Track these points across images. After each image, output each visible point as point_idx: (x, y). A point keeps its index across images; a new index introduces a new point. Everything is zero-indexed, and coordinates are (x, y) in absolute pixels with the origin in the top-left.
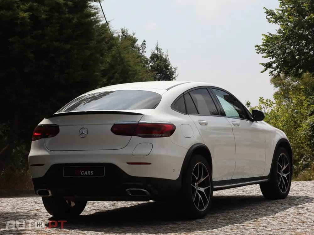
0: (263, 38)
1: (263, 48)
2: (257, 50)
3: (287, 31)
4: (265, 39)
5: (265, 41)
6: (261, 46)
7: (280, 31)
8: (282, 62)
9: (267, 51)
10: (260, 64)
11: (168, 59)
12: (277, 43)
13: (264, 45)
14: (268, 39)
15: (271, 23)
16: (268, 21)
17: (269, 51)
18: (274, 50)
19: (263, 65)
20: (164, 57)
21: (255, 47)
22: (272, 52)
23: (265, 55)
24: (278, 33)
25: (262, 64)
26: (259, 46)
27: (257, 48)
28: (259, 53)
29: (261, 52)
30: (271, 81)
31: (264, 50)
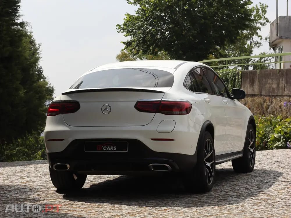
0: (125, 18)
1: (123, 28)
2: (118, 29)
3: (148, 12)
4: (126, 19)
5: (125, 21)
6: (122, 25)
7: (138, 12)
8: (142, 41)
9: (127, 30)
10: (121, 42)
11: (32, 35)
12: (137, 23)
13: (125, 25)
14: (130, 19)
15: (131, 4)
16: (128, 2)
17: (129, 30)
18: (134, 30)
19: (124, 44)
20: (29, 34)
21: (117, 26)
22: (132, 31)
23: (124, 33)
24: (137, 14)
25: (123, 42)
26: (120, 25)
27: (118, 27)
28: (119, 32)
29: (122, 31)
30: (117, 58)
31: (124, 29)
